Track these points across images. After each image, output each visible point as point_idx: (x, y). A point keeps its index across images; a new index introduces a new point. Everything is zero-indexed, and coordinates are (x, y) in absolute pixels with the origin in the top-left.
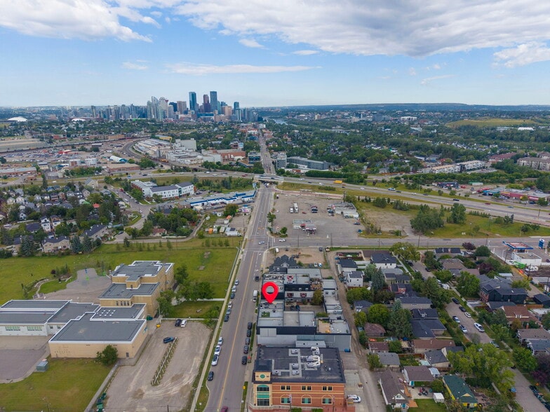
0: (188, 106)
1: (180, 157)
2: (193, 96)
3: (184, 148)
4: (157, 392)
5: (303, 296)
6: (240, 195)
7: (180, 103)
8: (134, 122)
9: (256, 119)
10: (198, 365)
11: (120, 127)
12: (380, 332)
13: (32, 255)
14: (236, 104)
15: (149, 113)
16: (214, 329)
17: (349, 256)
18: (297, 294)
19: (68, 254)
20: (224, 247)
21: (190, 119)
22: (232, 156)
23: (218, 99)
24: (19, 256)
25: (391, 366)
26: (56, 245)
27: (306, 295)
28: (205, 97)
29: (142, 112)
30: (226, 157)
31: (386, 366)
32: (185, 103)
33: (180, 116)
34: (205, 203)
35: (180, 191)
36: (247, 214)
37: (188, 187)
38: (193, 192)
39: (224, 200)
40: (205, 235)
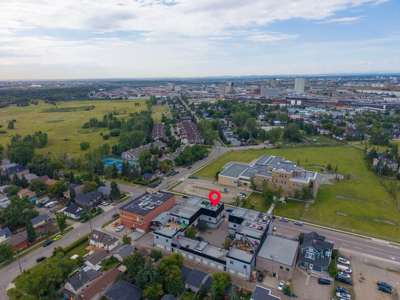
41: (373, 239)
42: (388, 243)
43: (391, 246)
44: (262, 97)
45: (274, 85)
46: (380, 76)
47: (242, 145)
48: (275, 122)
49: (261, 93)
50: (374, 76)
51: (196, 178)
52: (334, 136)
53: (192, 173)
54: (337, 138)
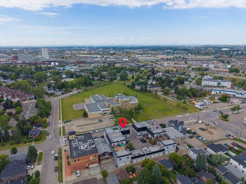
4: (74, 128)
10: (89, 130)
17: (236, 148)
19: (139, 91)
20: (184, 110)
24: (130, 88)
27: (152, 138)
34: (220, 92)
35: (219, 84)
36: (233, 104)
37: (226, 83)
38: (229, 87)
39: (236, 94)
40: (187, 102)
41: (177, 116)
42: (181, 115)
43: (183, 116)
44: (23, 62)
45: (27, 53)
46: (76, 47)
47: (63, 94)
48: (62, 76)
49: (19, 59)
50: (73, 47)
51: (70, 121)
52: (103, 79)
53: (60, 119)
54: (105, 80)
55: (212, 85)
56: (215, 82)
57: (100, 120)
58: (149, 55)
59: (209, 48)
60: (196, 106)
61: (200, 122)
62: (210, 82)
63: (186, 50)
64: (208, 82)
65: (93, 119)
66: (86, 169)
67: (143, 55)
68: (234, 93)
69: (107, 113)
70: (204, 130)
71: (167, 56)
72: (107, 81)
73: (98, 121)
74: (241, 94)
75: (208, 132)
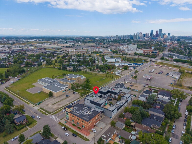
0: (150, 35)
1: (128, 51)
2: (152, 31)
3: (131, 48)
4: (52, 106)
5: (115, 97)
6: (135, 64)
7: (147, 34)
8: (126, 40)
9: (177, 40)
10: (66, 104)
11: (121, 41)
12: (130, 117)
13: (64, 70)
14: (169, 34)
15: (134, 37)
16: (81, 97)
17: (153, 90)
18: (113, 95)
19: (72, 71)
20: (111, 78)
21: (148, 39)
22: (148, 51)
23: (162, 32)
24: (62, 70)
25: (119, 128)
26: (70, 68)
27: (116, 96)
28: (157, 31)
29: (132, 37)
30: (145, 52)
31: (117, 127)
32: (149, 34)
33: (145, 39)
34: (120, 65)
35: (116, 60)
36: (131, 70)
37: (119, 59)
38: (121, 61)
39: (128, 65)
40: (109, 73)
42: (113, 81)
47: (2, 83)
51: (41, 103)
52: (30, 66)
53: (29, 104)
54: (32, 66)
55: (112, 61)
56: (114, 60)
57: (67, 96)
58: (49, 44)
59: (87, 38)
60: (116, 74)
61: (127, 82)
62: (111, 60)
63: (73, 39)
64: (110, 60)
65: (59, 96)
66: (95, 127)
67: (44, 44)
68: (127, 65)
69: (67, 90)
70: (133, 86)
71: (63, 44)
72: (35, 67)
73: (65, 97)
74: (130, 64)
75: (135, 87)
